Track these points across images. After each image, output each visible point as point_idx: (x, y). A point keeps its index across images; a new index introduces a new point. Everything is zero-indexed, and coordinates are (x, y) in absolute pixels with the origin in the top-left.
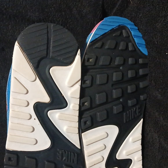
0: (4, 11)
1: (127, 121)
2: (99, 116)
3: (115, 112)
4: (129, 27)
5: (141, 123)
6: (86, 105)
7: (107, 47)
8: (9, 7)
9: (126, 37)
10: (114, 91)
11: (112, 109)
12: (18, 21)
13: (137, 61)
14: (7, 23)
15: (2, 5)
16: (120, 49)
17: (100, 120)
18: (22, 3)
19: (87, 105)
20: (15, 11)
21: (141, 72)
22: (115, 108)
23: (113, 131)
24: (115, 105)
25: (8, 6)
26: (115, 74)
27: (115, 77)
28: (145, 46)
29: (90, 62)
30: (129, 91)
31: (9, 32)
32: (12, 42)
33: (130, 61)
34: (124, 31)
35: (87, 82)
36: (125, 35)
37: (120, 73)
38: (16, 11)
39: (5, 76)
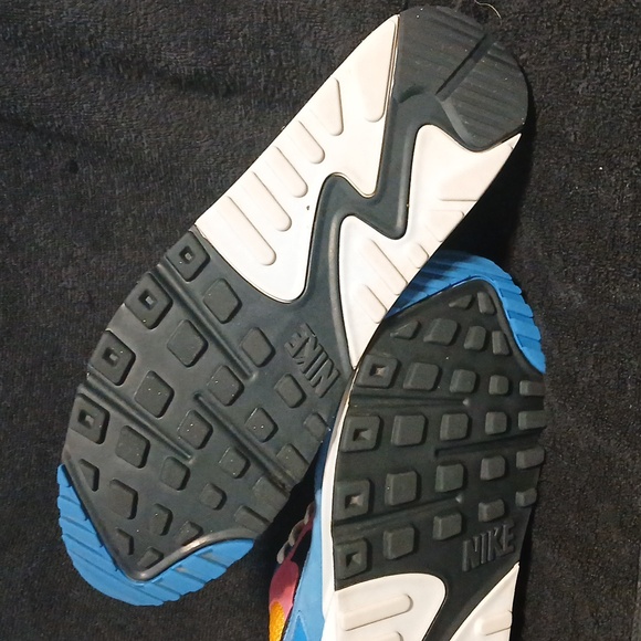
0: (87, 43)
1: (473, 566)
2: (390, 543)
3: (439, 534)
4: (496, 285)
5: (513, 576)
6: (354, 505)
7: (429, 338)
8: (103, 32)
9: (486, 314)
10: (441, 470)
11: (431, 523)
12: (126, 77)
13: (512, 388)
14: (91, 84)
15: (83, 26)
16: (466, 345)
17: (394, 556)
18: (142, 21)
19: (360, 504)
20: (122, 46)
21: (523, 421)
22: (439, 521)
23: (428, 592)
24: (442, 514)
25: (100, 27)
26: (446, 419)
27: (448, 427)
28: (539, 346)
29: (379, 376)
30: (485, 474)
31: (100, 111)
32: (106, 143)
33: (495, 385)
34: (480, 296)
35: (363, 434)
36: (483, 307)
37: (463, 419)
38: (125, 45)
39: (75, 255)
